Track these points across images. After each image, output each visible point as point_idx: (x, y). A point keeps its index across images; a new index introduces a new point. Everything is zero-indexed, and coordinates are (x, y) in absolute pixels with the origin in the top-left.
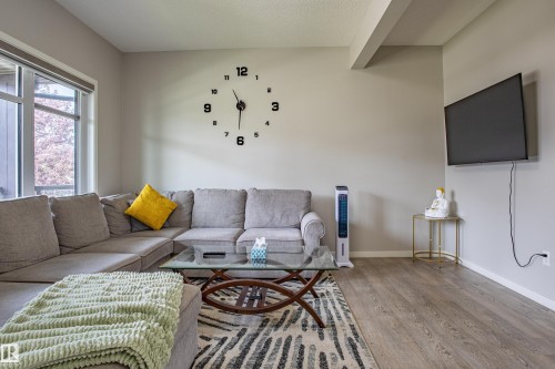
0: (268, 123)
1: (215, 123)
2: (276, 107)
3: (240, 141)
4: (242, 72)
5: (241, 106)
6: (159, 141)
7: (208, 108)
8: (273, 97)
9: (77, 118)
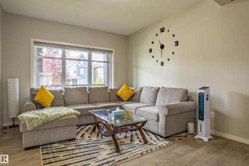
0: (173, 53)
1: (153, 57)
2: (177, 43)
3: (162, 64)
4: (162, 30)
5: (162, 47)
6: (137, 67)
7: (151, 51)
8: (175, 39)
9: (108, 62)
